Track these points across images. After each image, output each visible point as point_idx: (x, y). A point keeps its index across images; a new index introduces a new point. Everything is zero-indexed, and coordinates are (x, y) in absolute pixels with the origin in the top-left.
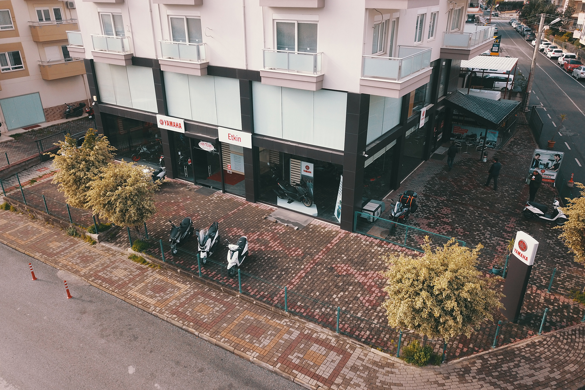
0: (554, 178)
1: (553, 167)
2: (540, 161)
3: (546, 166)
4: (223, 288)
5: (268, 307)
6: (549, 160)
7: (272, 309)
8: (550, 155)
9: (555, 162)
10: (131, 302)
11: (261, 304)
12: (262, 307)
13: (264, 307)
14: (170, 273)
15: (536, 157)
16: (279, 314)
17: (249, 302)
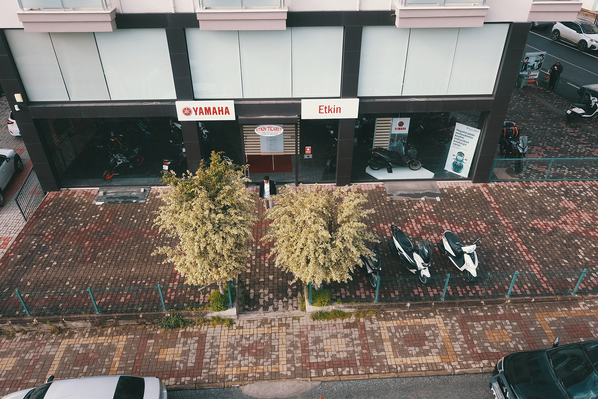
0: (536, 77)
1: (537, 67)
2: (528, 64)
3: (532, 67)
4: (484, 301)
5: (552, 298)
6: (535, 61)
7: (557, 298)
8: (536, 56)
9: (539, 62)
10: (411, 374)
11: (542, 299)
12: (544, 301)
13: (547, 300)
14: (393, 312)
15: (526, 61)
16: (568, 300)
17: (526, 302)
